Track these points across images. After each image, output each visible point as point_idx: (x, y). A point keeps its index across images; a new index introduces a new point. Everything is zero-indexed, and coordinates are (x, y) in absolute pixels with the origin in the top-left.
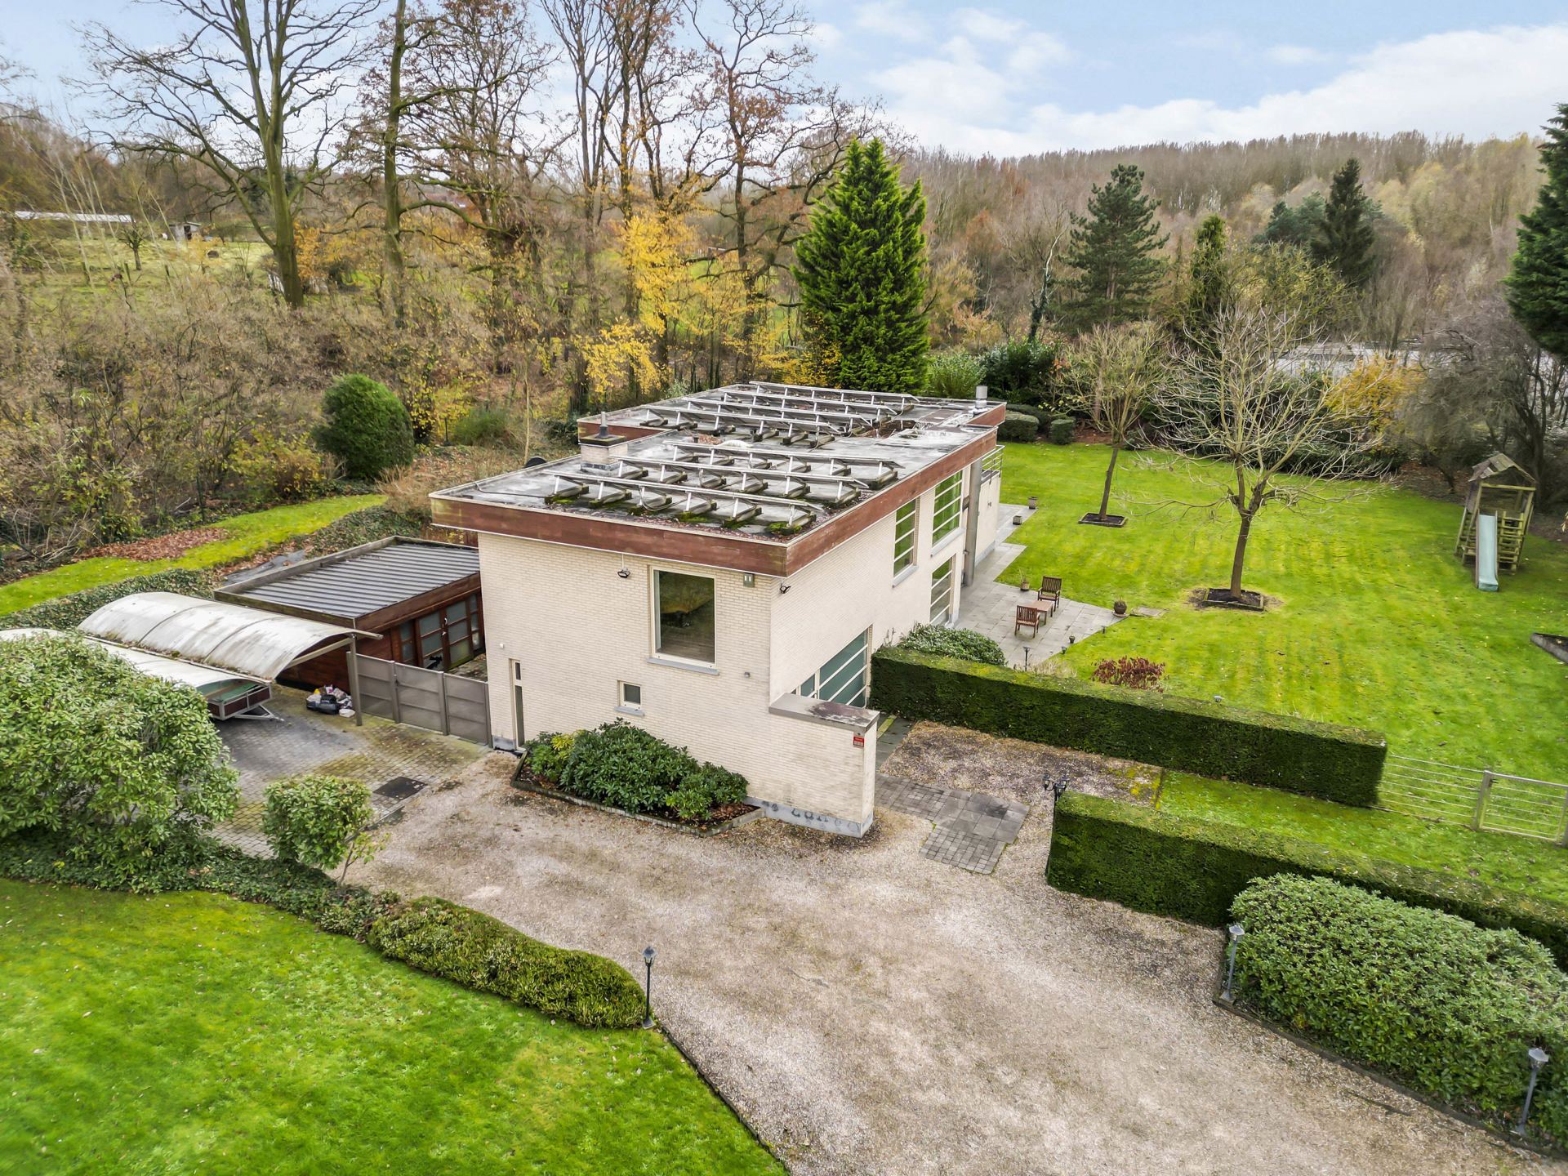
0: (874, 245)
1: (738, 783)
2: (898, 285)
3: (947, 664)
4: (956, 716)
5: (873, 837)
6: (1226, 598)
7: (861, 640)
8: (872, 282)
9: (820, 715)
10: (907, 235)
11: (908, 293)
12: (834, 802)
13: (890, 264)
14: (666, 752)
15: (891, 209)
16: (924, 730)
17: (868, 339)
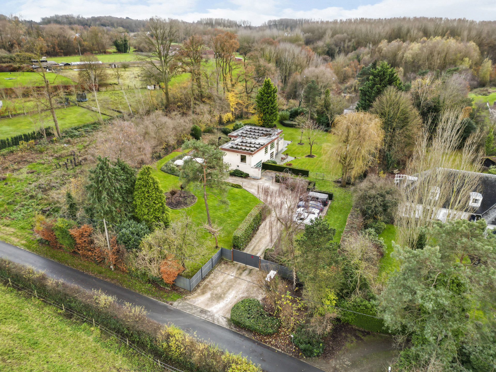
0: (268, 97)
1: (248, 174)
2: (272, 103)
3: (270, 164)
4: (270, 169)
5: (260, 179)
6: (309, 156)
7: (261, 161)
8: (268, 104)
9: (256, 168)
10: (274, 96)
11: (274, 104)
12: (257, 176)
13: (271, 100)
14: (241, 172)
15: (271, 92)
16: (267, 171)
17: (268, 113)
